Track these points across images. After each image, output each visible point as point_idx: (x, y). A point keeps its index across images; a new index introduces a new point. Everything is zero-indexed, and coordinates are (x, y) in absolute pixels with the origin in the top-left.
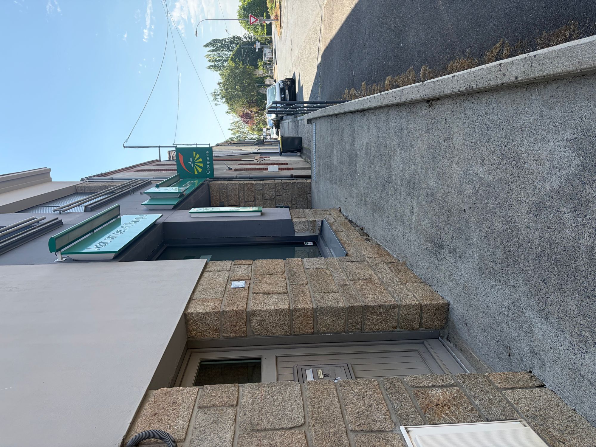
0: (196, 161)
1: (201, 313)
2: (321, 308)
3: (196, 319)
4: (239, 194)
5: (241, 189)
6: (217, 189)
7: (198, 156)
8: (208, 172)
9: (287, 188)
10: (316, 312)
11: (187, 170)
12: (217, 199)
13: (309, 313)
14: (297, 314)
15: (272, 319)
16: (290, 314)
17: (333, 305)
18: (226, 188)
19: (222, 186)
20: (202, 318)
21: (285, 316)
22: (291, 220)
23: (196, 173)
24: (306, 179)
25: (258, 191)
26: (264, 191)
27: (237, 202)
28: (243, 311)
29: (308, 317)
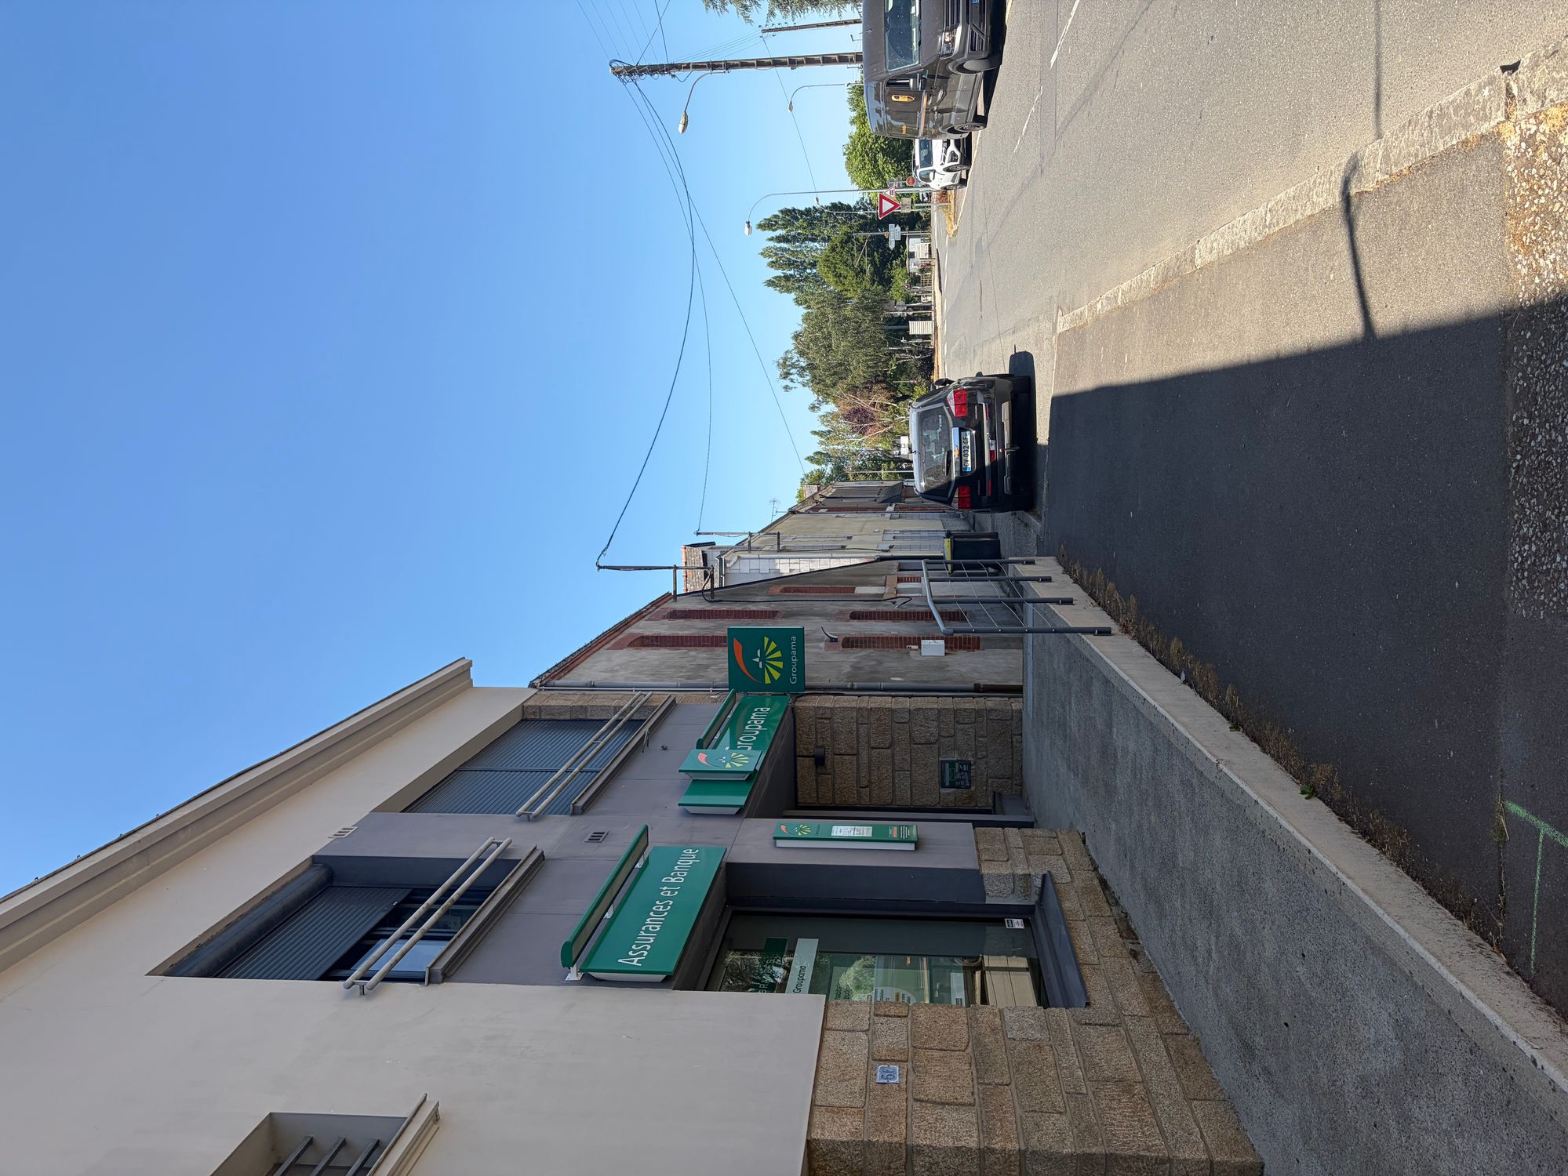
0: (768, 655)
1: (833, 1141)
2: (1033, 1153)
3: (824, 1150)
4: (858, 730)
5: (862, 719)
6: (811, 717)
7: (773, 645)
8: (793, 680)
9: (966, 720)
10: (1025, 1158)
11: (747, 673)
12: (809, 740)
13: (1013, 1158)
14: (993, 1158)
15: (948, 1163)
16: (980, 1157)
17: (1056, 1148)
18: (827, 715)
19: (821, 712)
20: (834, 1150)
21: (972, 1159)
22: (977, 872)
23: (768, 681)
24: (1010, 697)
25: (901, 725)
26: (913, 725)
27: (852, 748)
28: (901, 1144)
29: (1010, 1165)
